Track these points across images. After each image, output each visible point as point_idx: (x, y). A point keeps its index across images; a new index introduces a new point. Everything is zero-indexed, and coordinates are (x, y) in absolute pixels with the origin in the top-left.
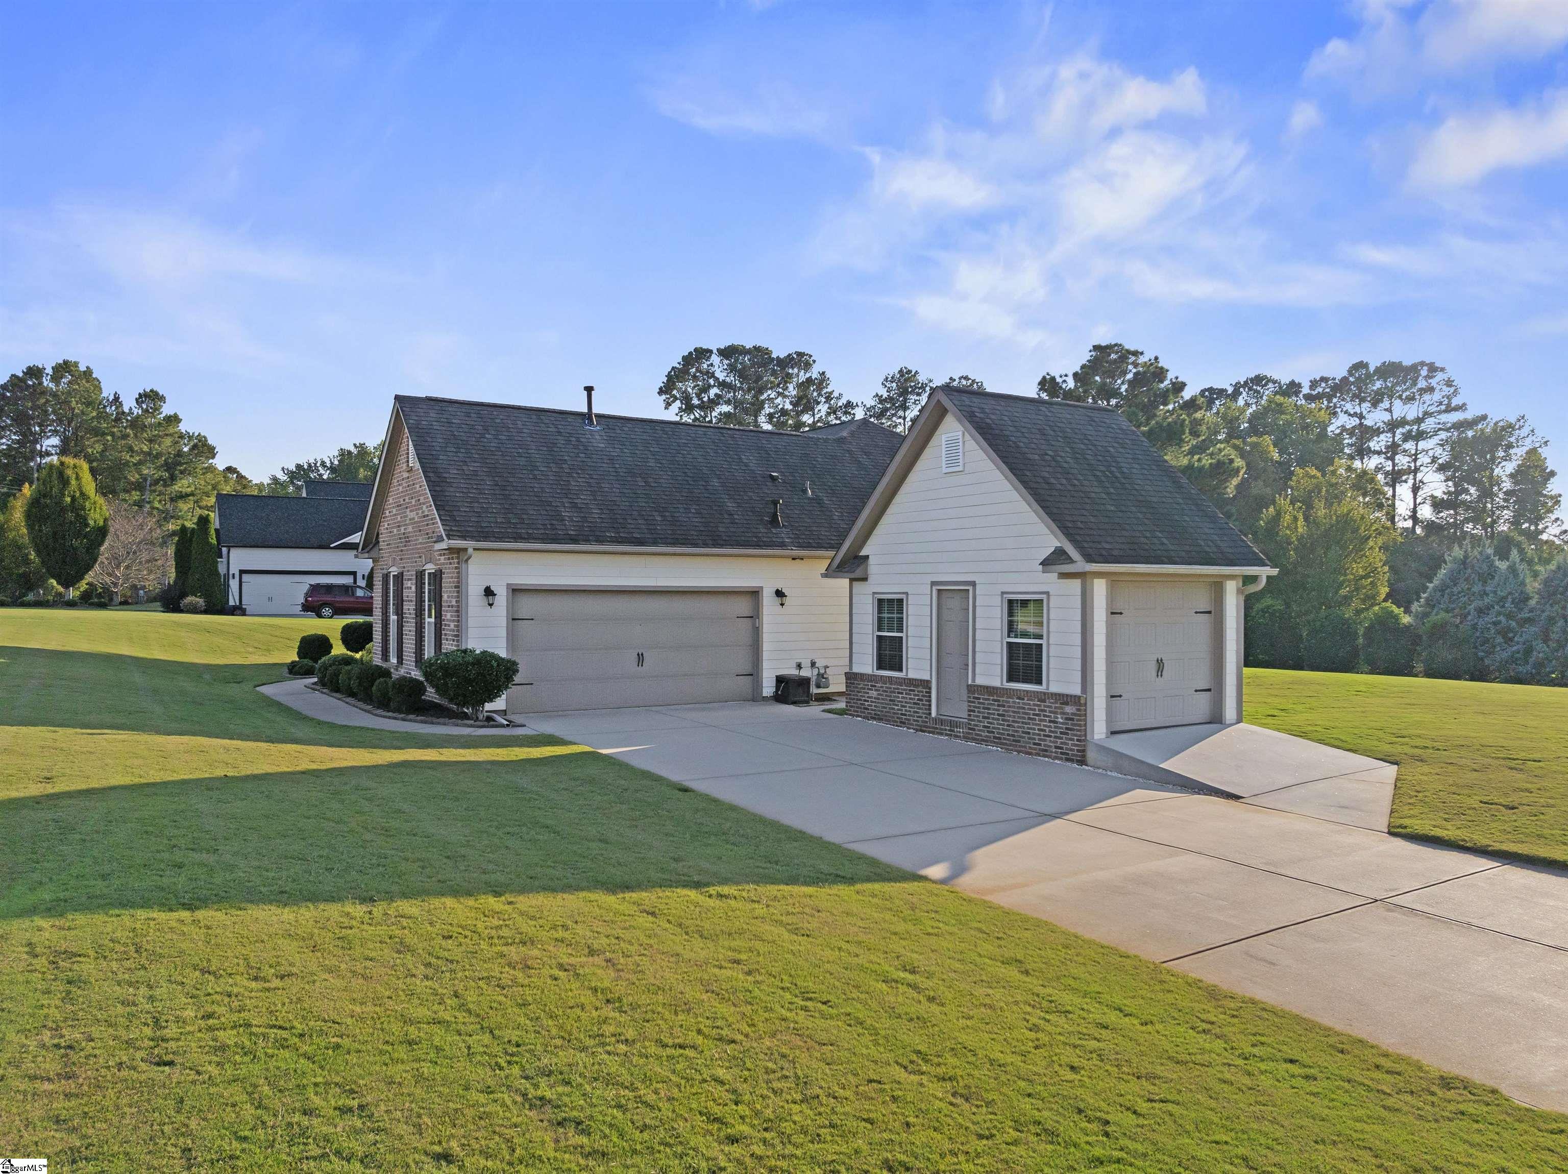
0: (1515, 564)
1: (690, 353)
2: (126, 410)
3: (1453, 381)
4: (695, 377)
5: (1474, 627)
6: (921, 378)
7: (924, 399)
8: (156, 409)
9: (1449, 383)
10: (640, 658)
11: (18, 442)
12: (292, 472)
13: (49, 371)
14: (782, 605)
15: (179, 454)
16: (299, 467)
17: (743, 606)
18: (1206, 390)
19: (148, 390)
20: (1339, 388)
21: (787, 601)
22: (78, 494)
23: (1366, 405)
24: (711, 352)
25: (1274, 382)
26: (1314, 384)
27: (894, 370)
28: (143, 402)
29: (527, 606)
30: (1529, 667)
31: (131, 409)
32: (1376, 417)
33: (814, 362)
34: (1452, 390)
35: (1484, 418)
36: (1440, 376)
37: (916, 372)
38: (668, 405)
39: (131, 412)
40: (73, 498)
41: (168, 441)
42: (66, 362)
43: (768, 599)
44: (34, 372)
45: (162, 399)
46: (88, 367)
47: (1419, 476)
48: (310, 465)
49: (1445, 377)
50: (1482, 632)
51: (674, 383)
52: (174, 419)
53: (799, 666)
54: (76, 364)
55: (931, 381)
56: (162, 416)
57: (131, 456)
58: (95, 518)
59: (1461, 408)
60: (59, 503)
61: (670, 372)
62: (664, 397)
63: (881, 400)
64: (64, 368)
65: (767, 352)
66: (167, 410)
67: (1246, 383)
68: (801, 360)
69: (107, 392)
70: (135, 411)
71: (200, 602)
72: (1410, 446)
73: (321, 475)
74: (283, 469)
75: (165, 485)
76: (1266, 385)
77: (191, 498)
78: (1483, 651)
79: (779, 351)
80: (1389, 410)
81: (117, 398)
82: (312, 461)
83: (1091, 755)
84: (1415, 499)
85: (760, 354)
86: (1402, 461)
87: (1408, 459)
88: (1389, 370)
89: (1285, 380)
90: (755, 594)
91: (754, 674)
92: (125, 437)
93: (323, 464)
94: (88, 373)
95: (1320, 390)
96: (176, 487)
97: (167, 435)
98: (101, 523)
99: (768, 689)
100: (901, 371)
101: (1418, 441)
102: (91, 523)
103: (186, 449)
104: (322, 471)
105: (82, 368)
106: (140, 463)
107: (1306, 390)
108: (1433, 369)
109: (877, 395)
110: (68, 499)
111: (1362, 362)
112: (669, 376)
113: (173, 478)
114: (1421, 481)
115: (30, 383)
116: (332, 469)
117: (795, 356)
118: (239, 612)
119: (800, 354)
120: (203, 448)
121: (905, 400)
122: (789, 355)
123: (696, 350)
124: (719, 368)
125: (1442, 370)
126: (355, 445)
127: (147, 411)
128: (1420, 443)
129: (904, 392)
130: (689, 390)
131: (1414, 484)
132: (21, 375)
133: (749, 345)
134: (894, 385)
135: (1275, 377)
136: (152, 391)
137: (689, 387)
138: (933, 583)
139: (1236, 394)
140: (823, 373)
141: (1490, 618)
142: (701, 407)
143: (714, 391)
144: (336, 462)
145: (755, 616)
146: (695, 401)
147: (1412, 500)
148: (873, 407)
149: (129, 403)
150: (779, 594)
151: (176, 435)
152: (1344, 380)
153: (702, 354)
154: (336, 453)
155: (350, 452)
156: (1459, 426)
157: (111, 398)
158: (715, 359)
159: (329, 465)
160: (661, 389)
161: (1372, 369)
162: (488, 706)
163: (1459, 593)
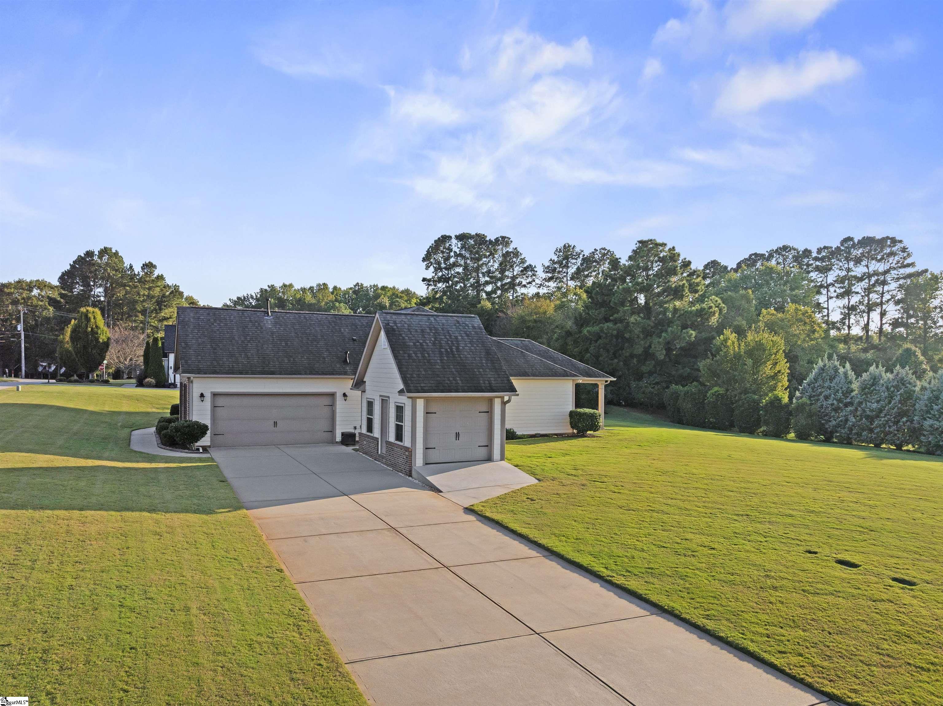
0: (847, 371)
1: (439, 238)
2: (136, 273)
3: (907, 248)
4: (443, 252)
5: (822, 406)
6: (577, 250)
7: (579, 261)
8: (151, 273)
9: (904, 250)
10: (275, 424)
11: (82, 290)
12: (235, 301)
13: (97, 253)
14: (345, 400)
15: (164, 296)
16: (239, 298)
17: (326, 401)
18: (753, 254)
19: (147, 262)
20: (835, 253)
21: (348, 398)
22: (94, 327)
23: (852, 264)
24: (450, 237)
25: (795, 249)
26: (819, 251)
27: (560, 245)
28: (144, 269)
29: (220, 401)
30: (846, 430)
31: (139, 272)
32: (859, 271)
33: (511, 241)
34: (905, 254)
35: (926, 271)
36: (899, 246)
37: (574, 246)
38: (427, 267)
39: (139, 275)
40: (92, 329)
41: (158, 289)
42: (105, 248)
43: (339, 397)
44: (89, 254)
45: (155, 267)
46: (116, 251)
47: (884, 307)
48: (244, 297)
49: (902, 245)
50: (825, 410)
51: (431, 255)
52: (160, 278)
53: (355, 428)
54: (111, 249)
55: (582, 251)
56: (155, 276)
57: (139, 298)
58: (102, 338)
59: (912, 265)
60: (86, 331)
61: (428, 249)
62: (425, 263)
63: (554, 262)
64: (104, 251)
65: (484, 237)
66: (156, 273)
67: (777, 250)
68: (504, 241)
69: (127, 264)
70: (141, 273)
71: (153, 381)
72: (879, 288)
73: (251, 303)
74: (230, 299)
75: (157, 313)
76: (790, 251)
77: (170, 320)
78: (825, 420)
79: (491, 236)
80: (867, 266)
81: (131, 267)
82: (245, 295)
83: (413, 473)
84: (881, 320)
85: (480, 239)
86: (874, 297)
87: (877, 296)
88: (866, 241)
89: (801, 248)
90: (332, 395)
91: (332, 431)
92: (136, 287)
93: (252, 297)
94: (116, 253)
95: (824, 254)
96: (163, 314)
97: (157, 286)
98: (106, 340)
99: (339, 438)
100: (565, 246)
101: (884, 285)
102: (101, 341)
103: (168, 293)
104: (251, 301)
105: (114, 251)
106: (144, 301)
107: (814, 255)
108: (894, 241)
109: (551, 260)
110: (90, 329)
111: (849, 237)
112: (428, 251)
113: (161, 309)
114: (885, 310)
115: (88, 259)
116: (257, 300)
117: (500, 239)
118: (172, 386)
119: (503, 238)
120: (176, 292)
121: (567, 263)
122: (497, 238)
123: (442, 236)
124: (455, 246)
125: (901, 241)
126: (268, 286)
127: (146, 273)
128: (885, 286)
129: (566, 258)
130: (440, 258)
131: (881, 312)
132: (83, 255)
133: (473, 233)
134: (561, 254)
135: (795, 246)
136: (149, 262)
137: (439, 257)
138: (381, 396)
139: (771, 256)
140: (516, 248)
141: (830, 402)
142: (446, 269)
143: (452, 260)
144: (259, 296)
145: (332, 405)
146: (443, 265)
147: (880, 322)
148: (548, 267)
149: (137, 269)
150: (345, 395)
151: (162, 287)
152: (838, 248)
153: (445, 239)
154: (259, 291)
155: (266, 290)
156: (909, 276)
157: (128, 267)
158: (454, 241)
159: (255, 297)
160: (423, 258)
161: (856, 241)
162: (197, 444)
163: (818, 386)
